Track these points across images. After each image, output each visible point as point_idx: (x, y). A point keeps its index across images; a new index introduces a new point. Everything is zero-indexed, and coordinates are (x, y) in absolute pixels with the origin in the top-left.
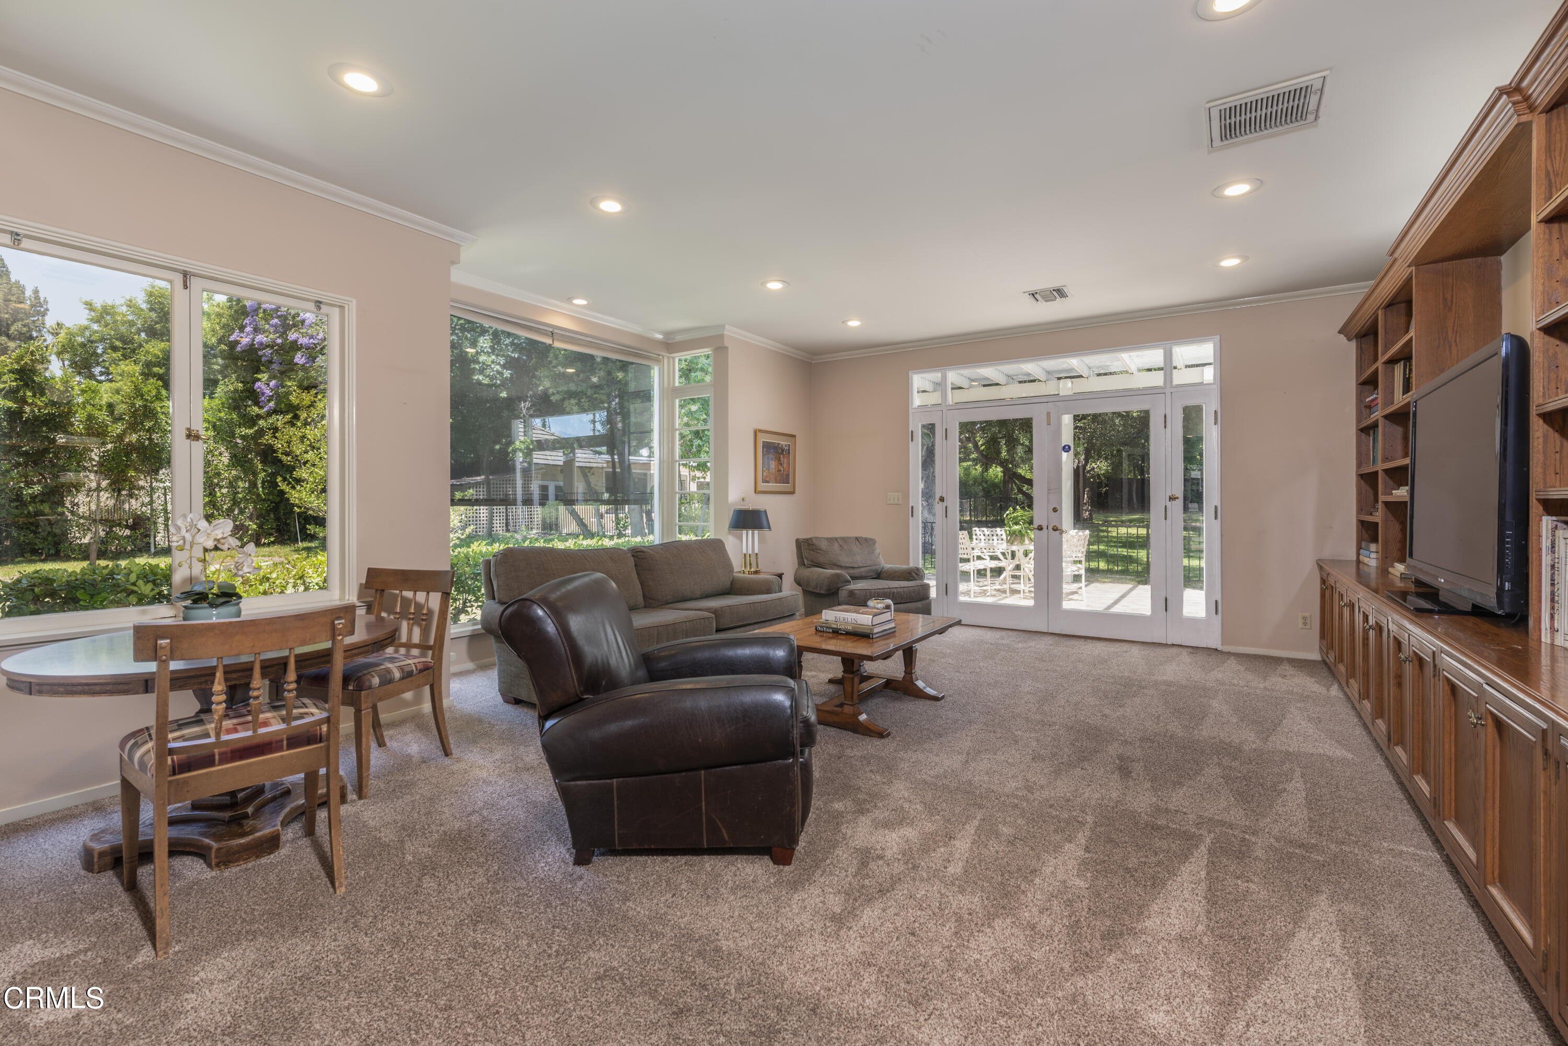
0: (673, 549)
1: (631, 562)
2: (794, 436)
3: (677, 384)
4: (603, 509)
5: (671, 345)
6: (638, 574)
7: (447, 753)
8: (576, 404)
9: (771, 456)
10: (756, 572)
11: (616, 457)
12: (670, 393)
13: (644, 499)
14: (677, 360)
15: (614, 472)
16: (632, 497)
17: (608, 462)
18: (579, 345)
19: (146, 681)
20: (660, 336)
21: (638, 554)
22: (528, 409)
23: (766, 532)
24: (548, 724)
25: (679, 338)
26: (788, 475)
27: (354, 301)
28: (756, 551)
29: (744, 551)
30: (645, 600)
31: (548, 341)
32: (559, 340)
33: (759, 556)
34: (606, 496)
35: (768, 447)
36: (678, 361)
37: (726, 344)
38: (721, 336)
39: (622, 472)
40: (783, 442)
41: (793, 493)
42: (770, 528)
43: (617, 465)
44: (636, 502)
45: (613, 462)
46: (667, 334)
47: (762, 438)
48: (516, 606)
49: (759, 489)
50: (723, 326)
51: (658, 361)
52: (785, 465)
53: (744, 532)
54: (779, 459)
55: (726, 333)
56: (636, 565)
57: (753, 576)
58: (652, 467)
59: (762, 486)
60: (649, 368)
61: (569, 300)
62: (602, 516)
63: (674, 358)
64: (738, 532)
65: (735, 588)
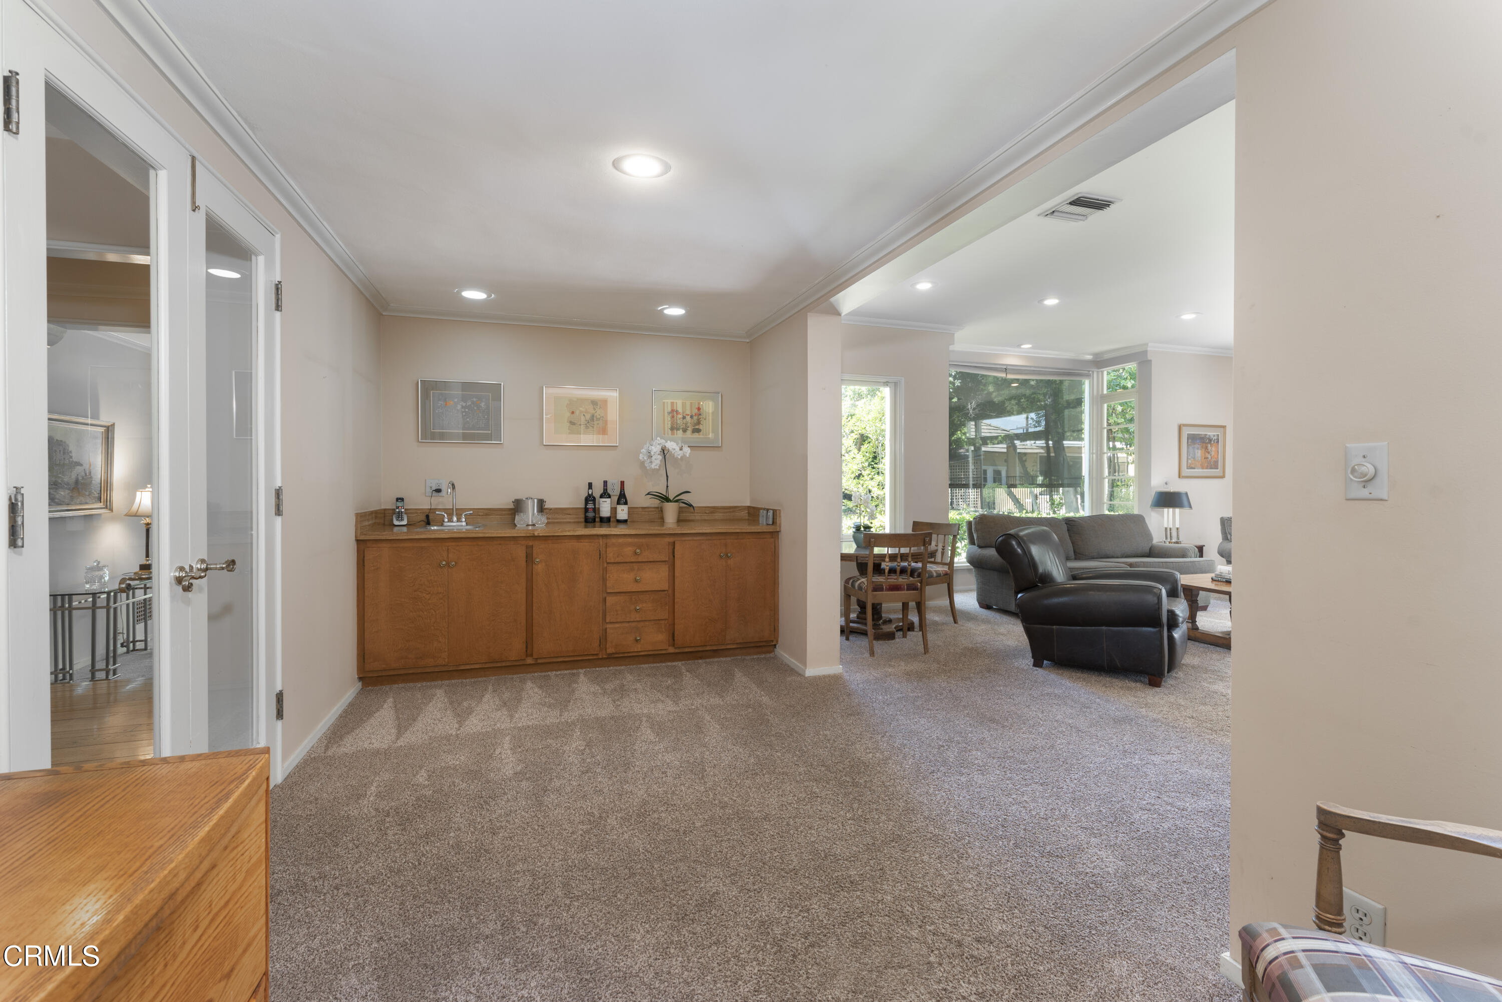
0: (1097, 521)
1: (1065, 527)
2: (1224, 427)
3: (1105, 392)
4: (1037, 490)
5: (1100, 362)
6: (1070, 536)
7: (955, 622)
8: (1016, 403)
9: (1196, 446)
10: (1177, 543)
11: (1050, 442)
12: (1099, 399)
13: (1075, 482)
14: (1105, 373)
15: (1049, 456)
16: (1066, 481)
17: (1042, 448)
18: (1026, 374)
19: (857, 557)
20: (1089, 357)
21: (1070, 523)
22: (974, 409)
23: (1186, 511)
24: (1019, 595)
25: (1107, 356)
26: (1216, 462)
27: (903, 378)
28: (1177, 526)
29: (1166, 526)
30: (1075, 555)
31: (1003, 375)
32: (1011, 373)
33: (1180, 530)
34: (1040, 479)
35: (1192, 438)
36: (1107, 376)
37: (1149, 358)
38: (1145, 353)
39: (1055, 456)
40: (1211, 433)
41: (1223, 477)
42: (1190, 507)
43: (1052, 450)
44: (1069, 486)
45: (1048, 447)
46: (1096, 355)
47: (1186, 432)
48: (1004, 537)
49: (1183, 474)
50: (1147, 344)
51: (1088, 376)
52: (1213, 453)
53: (1166, 510)
54: (1206, 448)
55: (1148, 349)
56: (1068, 530)
57: (1173, 545)
58: (1083, 451)
59: (1186, 471)
60: (1081, 384)
61: (1019, 346)
62: (1036, 497)
63: (1102, 372)
64: (1160, 510)
65: (1152, 552)
